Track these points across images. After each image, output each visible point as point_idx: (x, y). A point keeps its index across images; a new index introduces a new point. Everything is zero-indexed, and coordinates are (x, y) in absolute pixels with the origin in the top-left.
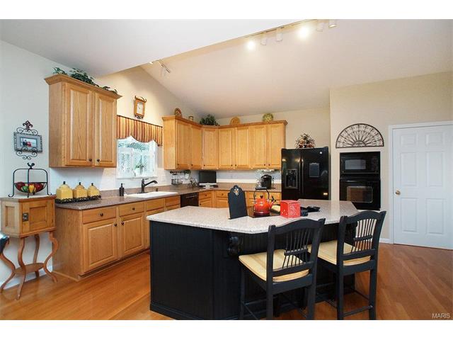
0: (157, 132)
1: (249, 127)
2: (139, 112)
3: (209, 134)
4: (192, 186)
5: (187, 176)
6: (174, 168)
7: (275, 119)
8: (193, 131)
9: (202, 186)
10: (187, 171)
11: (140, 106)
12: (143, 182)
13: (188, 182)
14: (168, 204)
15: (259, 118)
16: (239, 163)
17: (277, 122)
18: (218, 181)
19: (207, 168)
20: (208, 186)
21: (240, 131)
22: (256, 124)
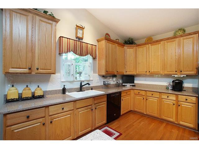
0: (92, 49)
1: (162, 42)
2: (80, 35)
3: (129, 51)
4: (118, 85)
5: (114, 79)
6: (104, 74)
7: (187, 32)
8: (118, 48)
9: (124, 86)
10: (114, 76)
11: (80, 32)
12: (81, 84)
13: (115, 83)
14: (96, 102)
15: (171, 34)
16: (152, 70)
17: (190, 34)
18: (135, 82)
19: (128, 73)
20: (128, 86)
21: (153, 46)
22: (168, 39)
